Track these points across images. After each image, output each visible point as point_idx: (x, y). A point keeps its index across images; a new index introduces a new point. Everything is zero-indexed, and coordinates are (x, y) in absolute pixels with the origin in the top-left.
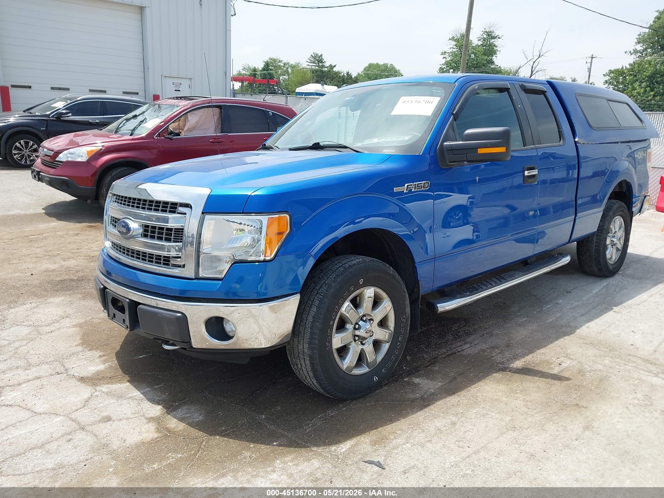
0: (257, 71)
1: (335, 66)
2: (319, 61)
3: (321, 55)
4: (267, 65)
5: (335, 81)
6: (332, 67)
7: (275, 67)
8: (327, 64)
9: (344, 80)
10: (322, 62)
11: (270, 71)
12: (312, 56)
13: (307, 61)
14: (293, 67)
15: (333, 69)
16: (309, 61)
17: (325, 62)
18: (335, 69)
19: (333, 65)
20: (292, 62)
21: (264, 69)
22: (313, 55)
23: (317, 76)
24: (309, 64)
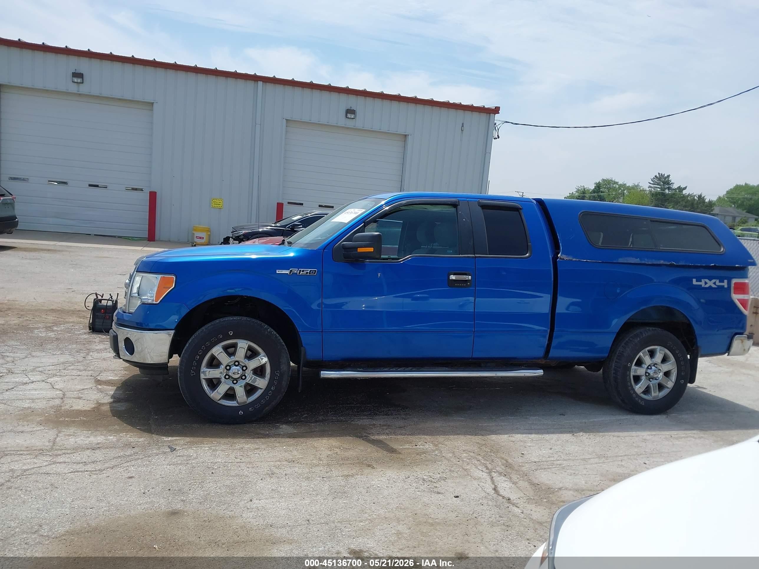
0: (586, 194)
1: (685, 188)
2: (664, 183)
3: (669, 176)
4: (598, 186)
5: (679, 206)
6: (680, 189)
7: (609, 189)
8: (675, 186)
9: (693, 204)
10: (668, 184)
11: (602, 194)
12: (656, 176)
13: (649, 183)
14: (629, 188)
15: (682, 191)
16: (652, 182)
17: (672, 183)
18: (684, 192)
19: (683, 186)
20: (629, 184)
21: (594, 191)
22: (658, 176)
23: (658, 200)
24: (652, 185)
